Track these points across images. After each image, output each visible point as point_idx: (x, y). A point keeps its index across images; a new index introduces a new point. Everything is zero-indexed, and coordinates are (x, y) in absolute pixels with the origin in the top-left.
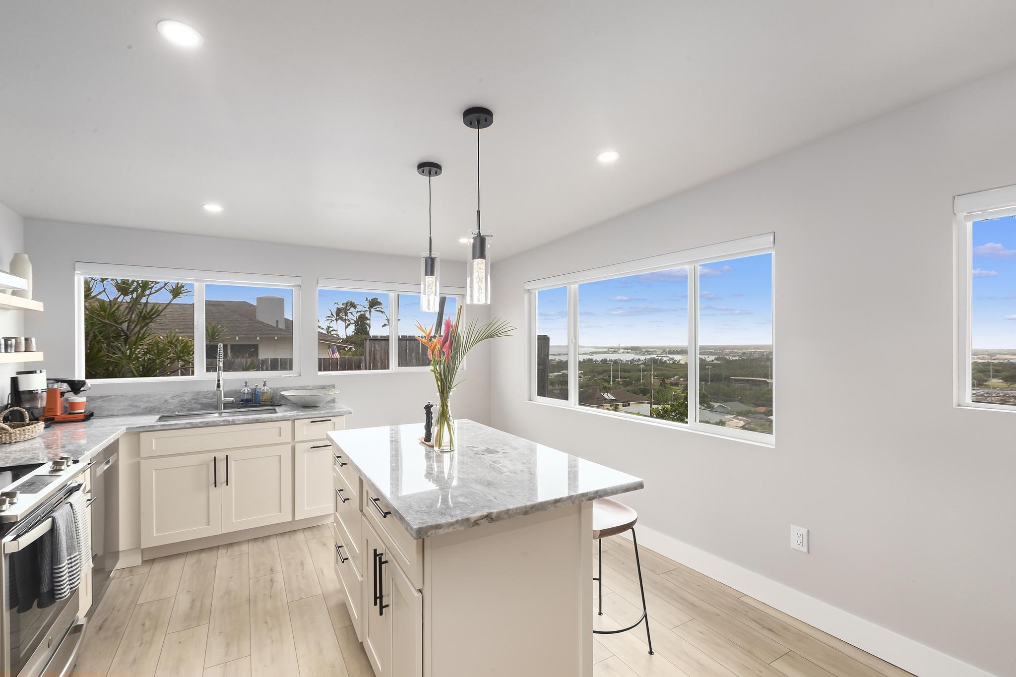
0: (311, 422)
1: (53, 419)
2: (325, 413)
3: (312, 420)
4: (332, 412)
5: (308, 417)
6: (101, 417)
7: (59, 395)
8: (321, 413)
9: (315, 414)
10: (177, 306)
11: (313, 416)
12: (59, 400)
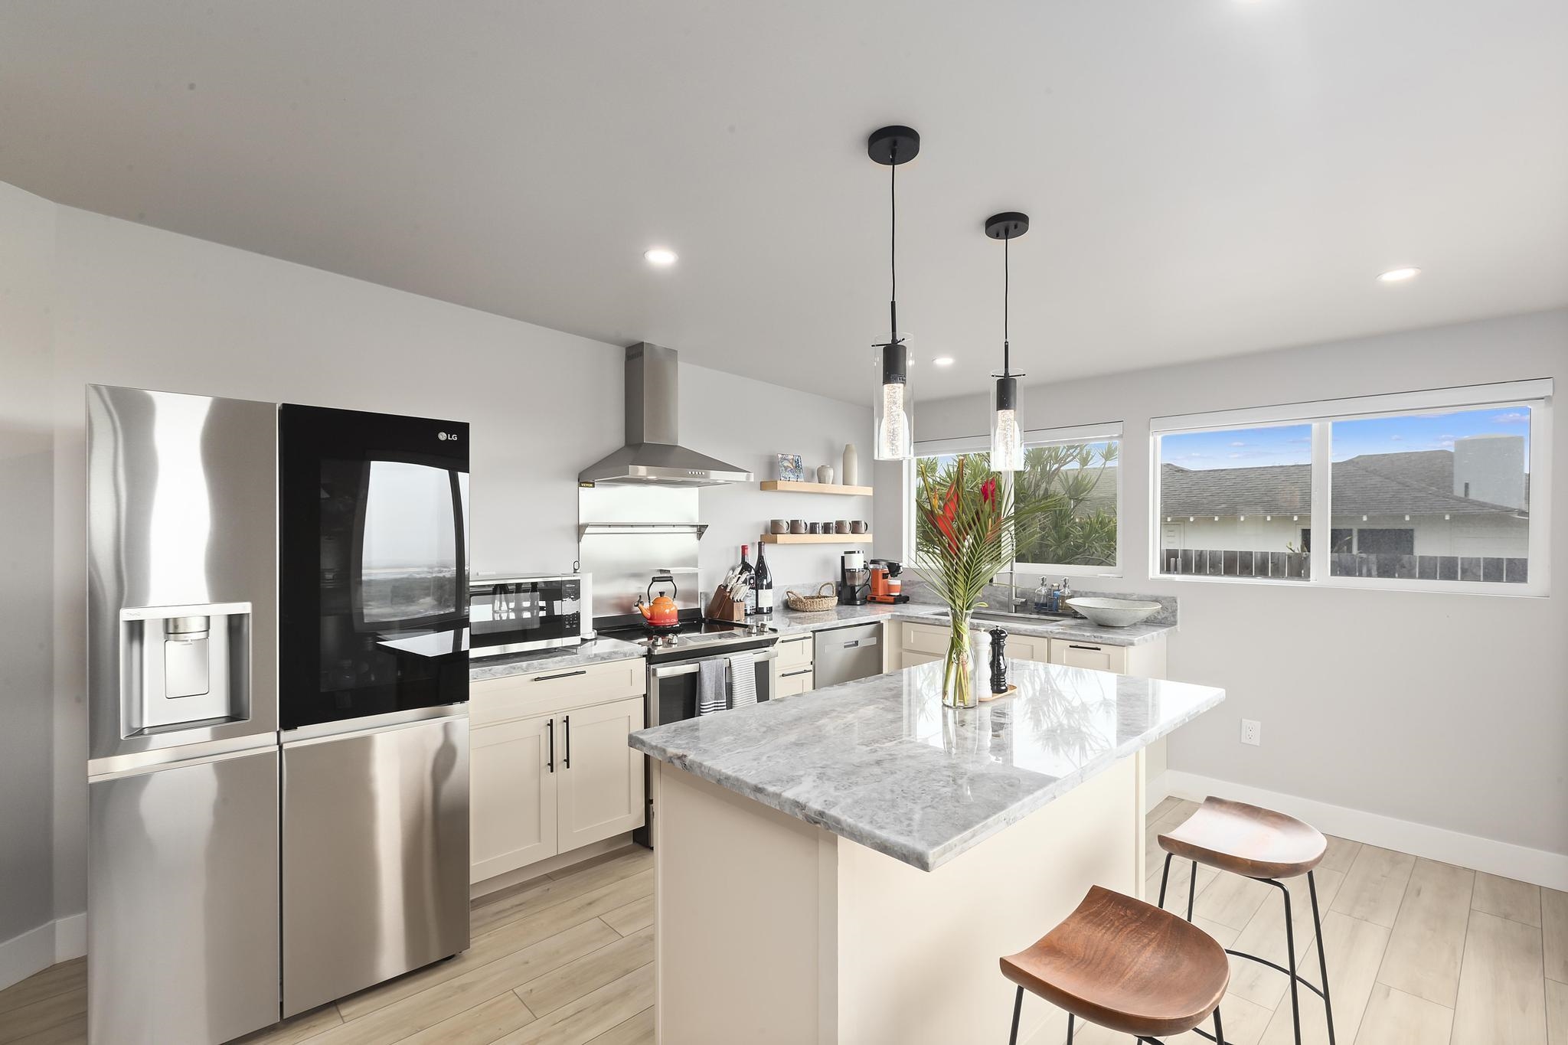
0: (1070, 646)
1: (875, 598)
2: (1091, 636)
3: (1074, 644)
4: (1101, 637)
5: (1066, 638)
6: (915, 603)
7: (880, 576)
8: (1084, 635)
9: (1076, 635)
10: (1278, 470)
11: (1073, 638)
12: (881, 581)
